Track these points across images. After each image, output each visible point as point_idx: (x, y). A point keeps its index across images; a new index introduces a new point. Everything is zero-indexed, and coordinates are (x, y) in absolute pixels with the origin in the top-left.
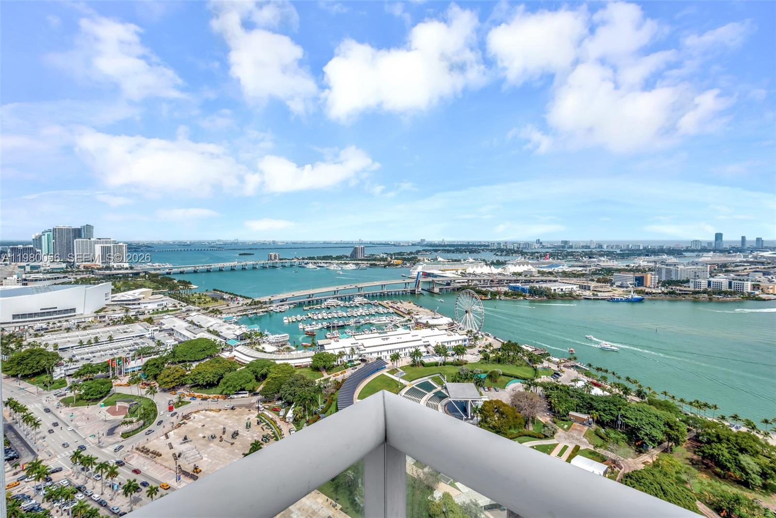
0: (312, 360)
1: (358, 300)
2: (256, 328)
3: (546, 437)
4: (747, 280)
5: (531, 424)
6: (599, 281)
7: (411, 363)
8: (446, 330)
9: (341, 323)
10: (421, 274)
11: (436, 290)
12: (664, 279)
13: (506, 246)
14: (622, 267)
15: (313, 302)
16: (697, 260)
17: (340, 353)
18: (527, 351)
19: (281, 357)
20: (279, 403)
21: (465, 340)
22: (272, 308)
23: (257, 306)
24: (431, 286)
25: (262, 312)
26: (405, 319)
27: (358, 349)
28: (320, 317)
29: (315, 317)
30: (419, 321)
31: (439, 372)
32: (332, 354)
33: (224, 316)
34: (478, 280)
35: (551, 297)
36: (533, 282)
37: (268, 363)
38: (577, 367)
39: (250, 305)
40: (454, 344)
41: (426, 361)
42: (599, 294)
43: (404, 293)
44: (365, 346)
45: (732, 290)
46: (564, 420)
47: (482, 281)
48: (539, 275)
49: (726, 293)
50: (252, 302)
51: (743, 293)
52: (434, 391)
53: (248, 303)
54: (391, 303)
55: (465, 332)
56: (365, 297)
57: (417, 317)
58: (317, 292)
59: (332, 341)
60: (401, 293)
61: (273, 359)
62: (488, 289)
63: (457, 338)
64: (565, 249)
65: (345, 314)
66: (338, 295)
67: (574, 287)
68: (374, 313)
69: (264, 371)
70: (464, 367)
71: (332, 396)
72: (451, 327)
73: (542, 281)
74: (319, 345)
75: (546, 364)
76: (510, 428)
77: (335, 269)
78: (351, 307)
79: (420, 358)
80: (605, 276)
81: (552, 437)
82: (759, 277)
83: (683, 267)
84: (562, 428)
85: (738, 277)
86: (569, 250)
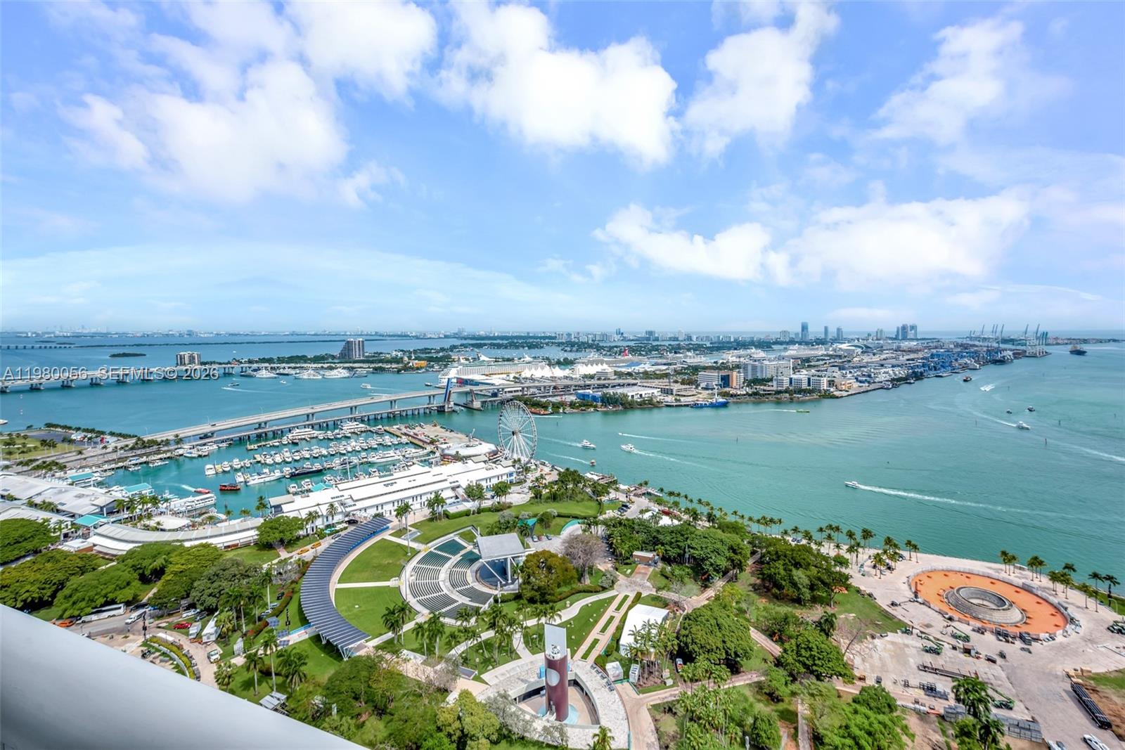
0: (257, 532)
1: (348, 427)
2: (146, 490)
3: (604, 589)
4: (824, 376)
5: (587, 576)
6: (683, 383)
7: (429, 517)
8: (485, 462)
9: (317, 466)
10: (455, 381)
11: (477, 404)
12: (750, 377)
13: (578, 339)
14: (710, 364)
15: (266, 434)
16: (783, 354)
17: (310, 514)
18: (590, 480)
19: (195, 534)
20: (189, 614)
21: (511, 475)
22: (181, 452)
23: (148, 450)
24: (469, 399)
25: (161, 459)
26: (425, 451)
27: (342, 504)
28: (278, 459)
29: (269, 461)
30: (447, 452)
31: (469, 524)
32: (296, 519)
33: (71, 473)
34: (537, 387)
35: (627, 405)
36: (607, 387)
37: (167, 548)
38: (649, 494)
39: (132, 449)
40: (495, 481)
41: (452, 510)
42: (682, 399)
43: (428, 411)
44: (355, 499)
45: (811, 388)
46: (627, 564)
47: (542, 389)
48: (615, 377)
49: (805, 392)
50: (137, 444)
51: (820, 391)
52: (463, 552)
53: (127, 446)
54: (406, 427)
55: (510, 462)
56: (362, 421)
57: (444, 446)
58: (273, 418)
59: (297, 498)
60: (422, 411)
61: (178, 541)
62: (550, 399)
63: (501, 471)
64: (650, 342)
65: (324, 452)
66: (314, 421)
67: (655, 391)
68: (376, 446)
69: (158, 563)
70: (506, 512)
71: (293, 586)
72: (493, 458)
73: (619, 385)
74: (271, 507)
75: (613, 495)
76: (559, 586)
77: (312, 377)
78: (337, 439)
79: (442, 506)
80: (690, 375)
81: (612, 586)
82: (838, 374)
83: (768, 362)
84: (624, 573)
85: (819, 373)
86: (655, 343)
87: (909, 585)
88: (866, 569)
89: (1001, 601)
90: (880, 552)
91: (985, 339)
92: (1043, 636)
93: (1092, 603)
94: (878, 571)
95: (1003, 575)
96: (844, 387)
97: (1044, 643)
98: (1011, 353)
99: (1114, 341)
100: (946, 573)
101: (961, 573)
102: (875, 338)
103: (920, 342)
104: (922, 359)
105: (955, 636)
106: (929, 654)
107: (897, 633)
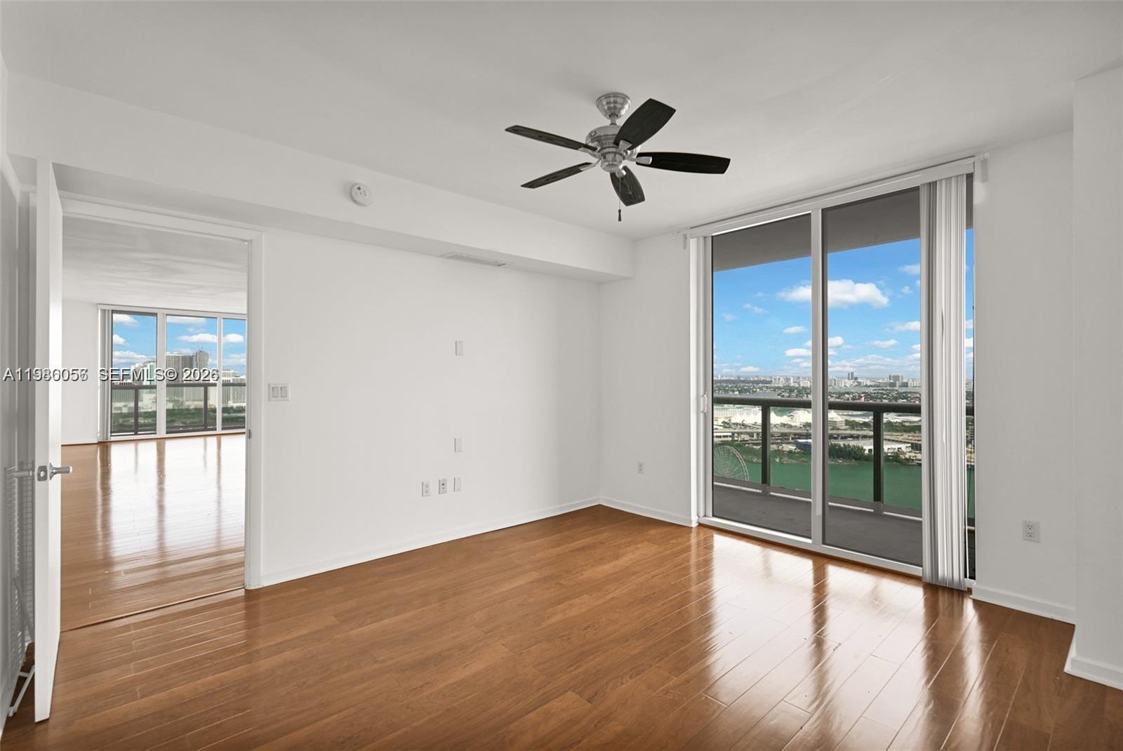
13: (799, 383)
34: (747, 433)
35: (862, 461)
36: (836, 438)
47: (755, 435)
48: (847, 427)
64: (896, 388)
67: (903, 447)
73: (852, 436)
86: (903, 390)
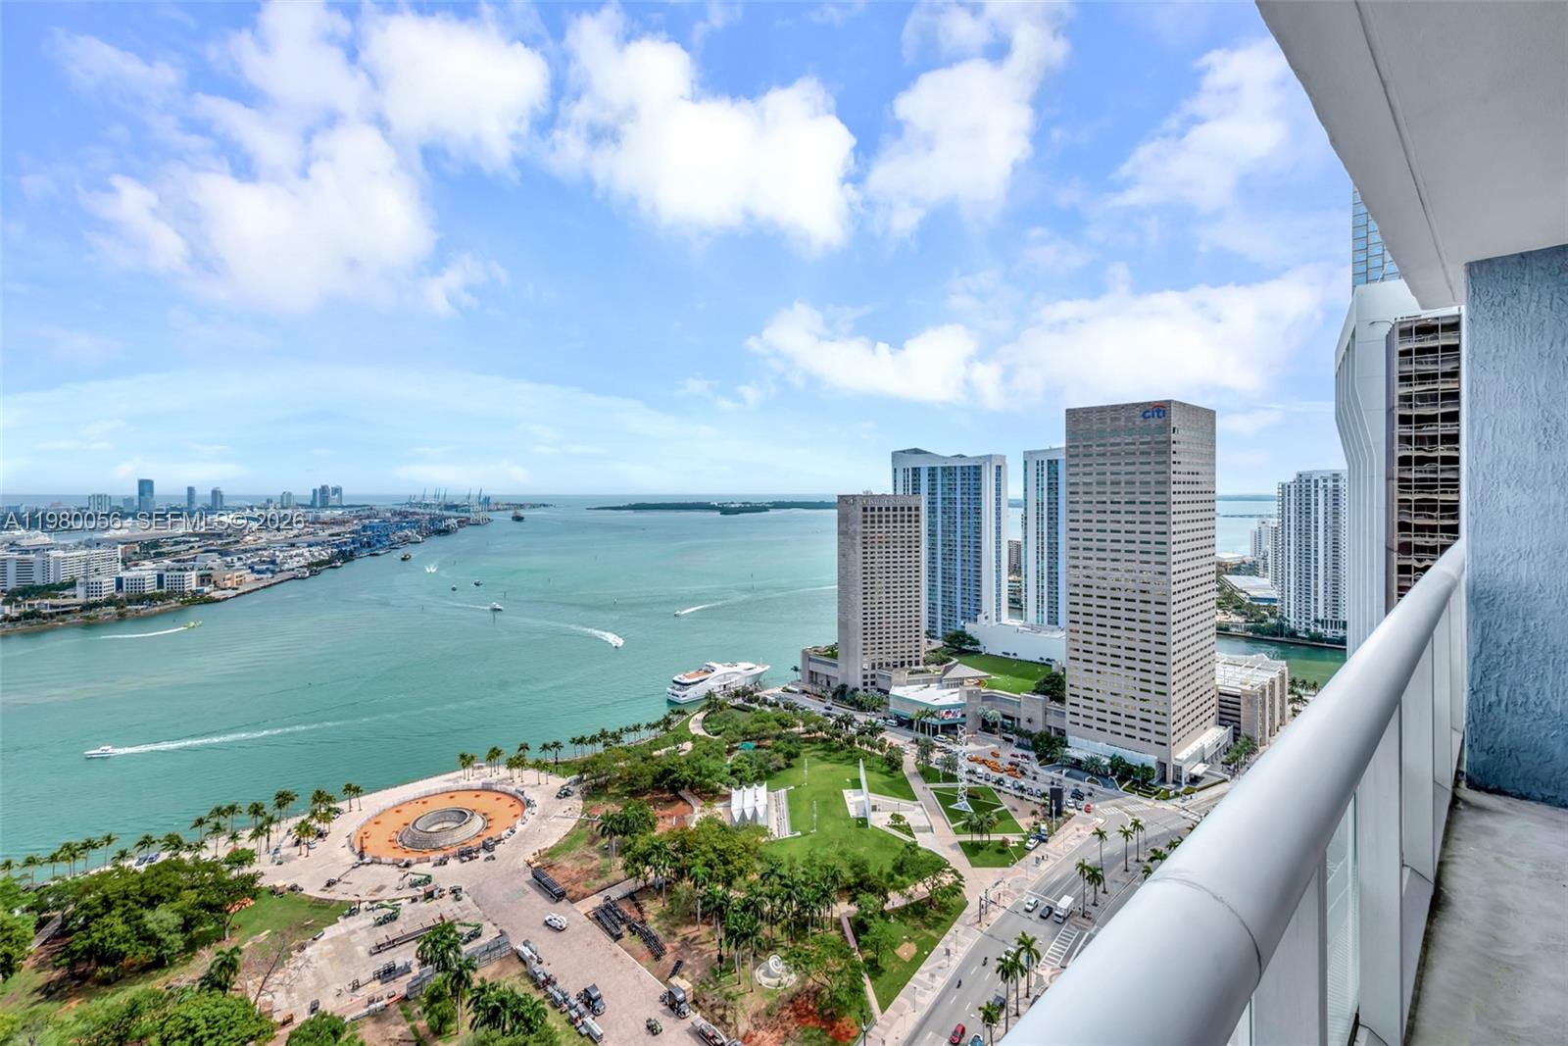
4: (192, 569)
12: (11, 584)
16: (97, 535)
45: (164, 591)
49: (152, 599)
51: (183, 593)
82: (214, 561)
83: (65, 557)
85: (177, 565)
87: (352, 847)
88: (283, 852)
89: (462, 815)
90: (305, 817)
91: (427, 505)
92: (504, 833)
93: (543, 775)
94: (304, 848)
95: (463, 783)
96: (229, 584)
97: (506, 841)
98: (455, 521)
99: (544, 505)
100: (397, 809)
101: (416, 800)
102: (279, 506)
103: (347, 510)
104: (350, 533)
105: (414, 885)
106: (382, 927)
107: (337, 921)
